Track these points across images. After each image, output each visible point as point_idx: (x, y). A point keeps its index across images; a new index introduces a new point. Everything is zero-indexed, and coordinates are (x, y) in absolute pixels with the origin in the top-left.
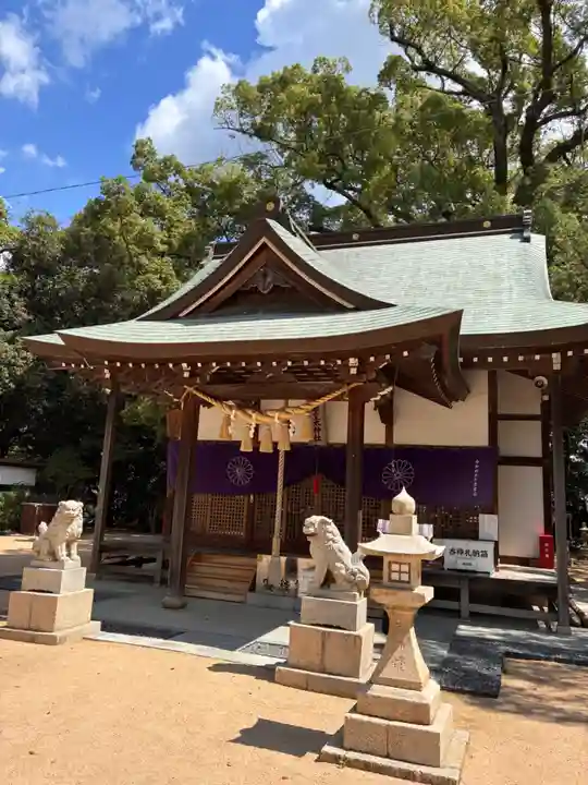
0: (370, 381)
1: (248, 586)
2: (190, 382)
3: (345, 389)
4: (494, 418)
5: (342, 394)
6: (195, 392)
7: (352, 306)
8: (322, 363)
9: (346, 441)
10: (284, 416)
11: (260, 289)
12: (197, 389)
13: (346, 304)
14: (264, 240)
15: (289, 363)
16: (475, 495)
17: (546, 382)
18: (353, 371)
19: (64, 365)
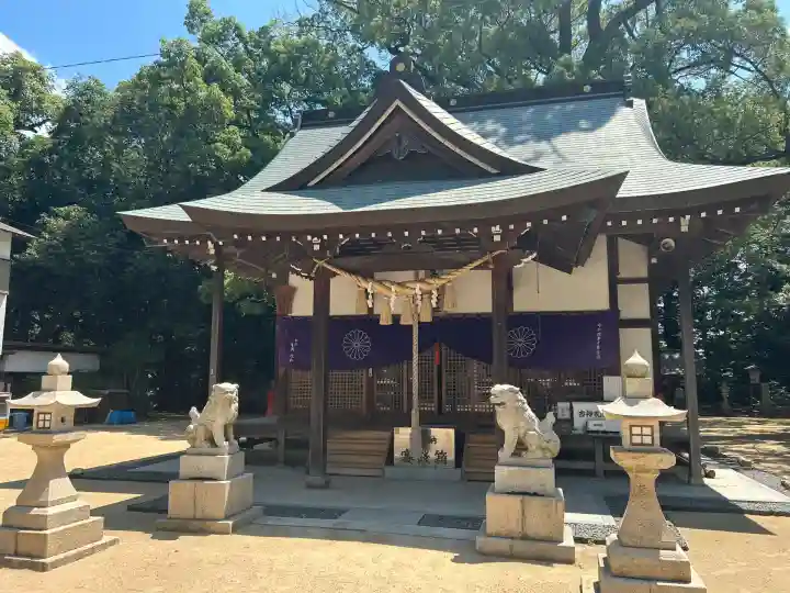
0: (513, 248)
1: (381, 460)
2: (320, 255)
3: (487, 257)
4: (614, 282)
5: (487, 263)
6: (325, 265)
7: (495, 171)
8: (458, 231)
9: (490, 311)
10: (425, 287)
11: (395, 156)
12: (328, 263)
13: (489, 169)
14: (397, 102)
15: (423, 233)
16: (599, 357)
17: (673, 244)
18: (497, 238)
19: (165, 241)
